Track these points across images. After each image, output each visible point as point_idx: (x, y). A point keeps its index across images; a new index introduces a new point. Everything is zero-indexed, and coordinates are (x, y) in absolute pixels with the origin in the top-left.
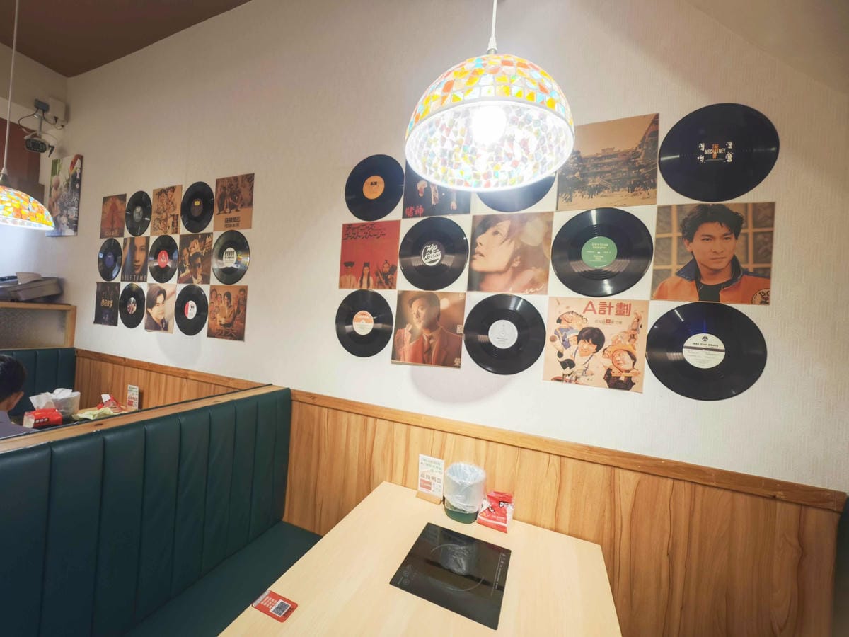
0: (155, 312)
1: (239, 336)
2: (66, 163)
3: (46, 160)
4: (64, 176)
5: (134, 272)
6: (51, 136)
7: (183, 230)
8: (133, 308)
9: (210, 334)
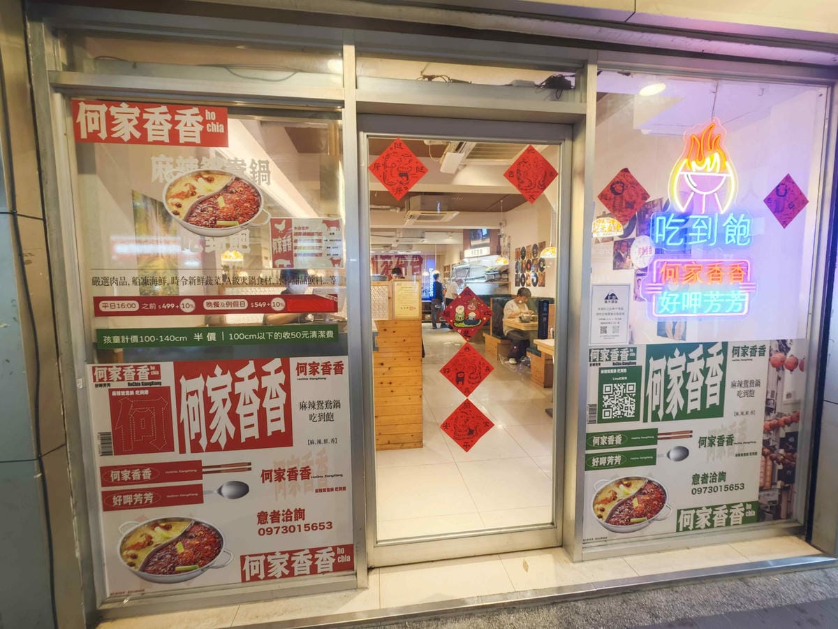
0: (527, 281)
1: (544, 286)
2: (507, 238)
3: (502, 239)
4: (506, 243)
5: (523, 271)
6: (503, 231)
7: (533, 258)
8: (523, 281)
9: (539, 286)
